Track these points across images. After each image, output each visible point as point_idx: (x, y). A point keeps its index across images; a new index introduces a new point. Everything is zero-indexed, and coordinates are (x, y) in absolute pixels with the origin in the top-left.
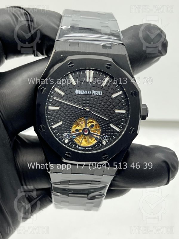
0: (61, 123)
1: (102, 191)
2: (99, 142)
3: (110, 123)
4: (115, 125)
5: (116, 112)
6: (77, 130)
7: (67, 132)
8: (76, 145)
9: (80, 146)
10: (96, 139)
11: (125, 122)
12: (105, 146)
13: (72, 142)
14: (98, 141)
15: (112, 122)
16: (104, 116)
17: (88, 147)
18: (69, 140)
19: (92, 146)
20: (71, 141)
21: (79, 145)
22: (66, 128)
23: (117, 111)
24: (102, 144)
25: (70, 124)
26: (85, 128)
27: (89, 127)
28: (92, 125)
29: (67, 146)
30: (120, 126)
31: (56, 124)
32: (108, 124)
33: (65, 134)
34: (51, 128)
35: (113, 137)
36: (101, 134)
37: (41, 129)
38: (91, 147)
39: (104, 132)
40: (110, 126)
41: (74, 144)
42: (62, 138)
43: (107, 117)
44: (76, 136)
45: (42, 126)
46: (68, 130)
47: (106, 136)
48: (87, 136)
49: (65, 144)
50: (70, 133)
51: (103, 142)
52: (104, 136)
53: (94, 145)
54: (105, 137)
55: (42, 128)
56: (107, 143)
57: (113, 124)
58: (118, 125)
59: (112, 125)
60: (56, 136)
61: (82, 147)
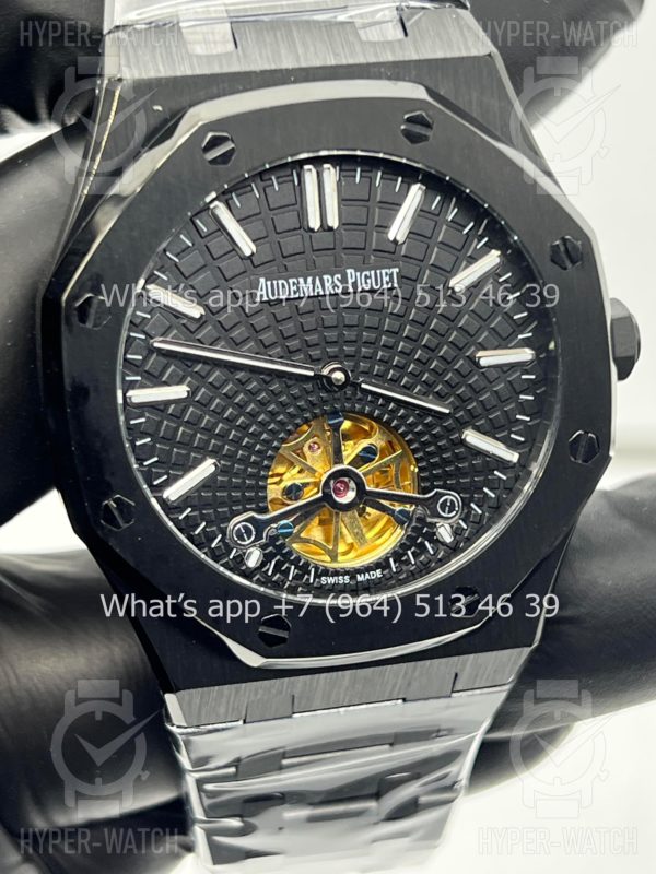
0: (207, 468)
1: (452, 769)
2: (419, 534)
3: (463, 425)
4: (490, 431)
5: (483, 362)
6: (293, 492)
7: (246, 510)
8: (304, 569)
9: (326, 572)
10: (401, 519)
11: (539, 410)
12: (454, 550)
13: (278, 557)
14: (414, 529)
15: (470, 421)
16: (424, 394)
17: (368, 569)
18: (263, 547)
19: (386, 559)
20: (277, 550)
21: (317, 568)
22: (236, 488)
23: (488, 358)
24: (437, 542)
25: (255, 464)
26: (336, 475)
27: (350, 464)
28: (365, 449)
29: (258, 582)
30: (516, 433)
31: (182, 477)
32: (449, 430)
33: (236, 523)
34: (163, 503)
35: (486, 494)
36: (425, 491)
37: (111, 520)
38: (382, 564)
39: (437, 477)
40: (463, 443)
41: (292, 563)
42: (226, 545)
43: (440, 397)
44: (295, 523)
45: (117, 501)
46: (250, 500)
47: (452, 496)
48: (349, 513)
49: (247, 575)
50: (264, 510)
51: (441, 530)
52: (438, 496)
53: (398, 554)
54: (446, 501)
55: (116, 513)
56: (457, 532)
57: (478, 429)
58: (500, 428)
59: (472, 437)
60: (191, 538)
61: (336, 573)
